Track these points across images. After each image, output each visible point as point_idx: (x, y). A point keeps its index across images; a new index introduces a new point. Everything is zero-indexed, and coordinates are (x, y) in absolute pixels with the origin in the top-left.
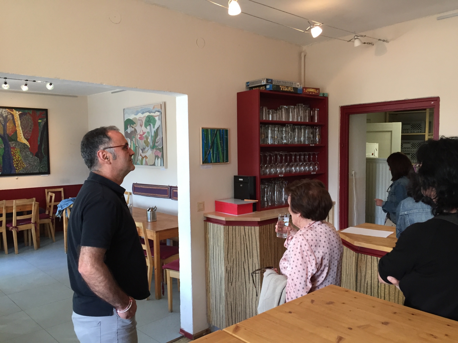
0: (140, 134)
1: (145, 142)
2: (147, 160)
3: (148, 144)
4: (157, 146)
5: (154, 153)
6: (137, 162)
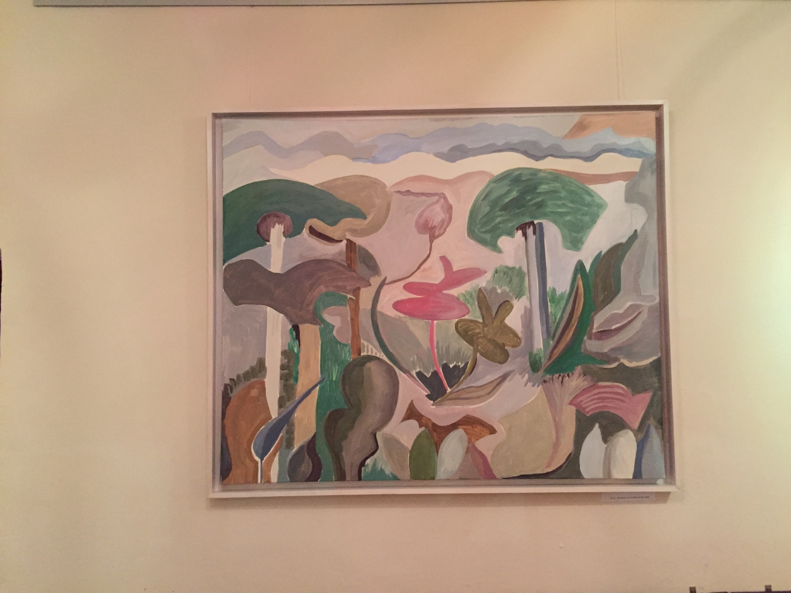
0: (411, 280)
1: (465, 332)
2: (486, 444)
3: (502, 347)
4: (606, 358)
5: (567, 399)
6: (363, 464)
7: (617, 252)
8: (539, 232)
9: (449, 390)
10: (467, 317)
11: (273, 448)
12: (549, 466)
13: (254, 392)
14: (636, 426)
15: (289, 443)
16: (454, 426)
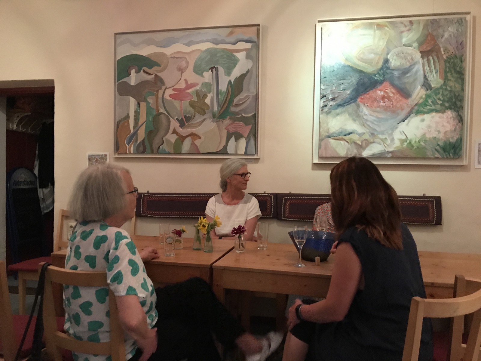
0: (174, 87)
1: (192, 104)
2: (198, 142)
3: (203, 110)
4: (237, 113)
5: (224, 127)
6: (159, 148)
7: (243, 76)
8: (217, 70)
9: (186, 124)
10: (192, 100)
11: (132, 142)
12: (217, 149)
13: (126, 124)
14: (246, 136)
15: (137, 141)
16: (187, 136)
